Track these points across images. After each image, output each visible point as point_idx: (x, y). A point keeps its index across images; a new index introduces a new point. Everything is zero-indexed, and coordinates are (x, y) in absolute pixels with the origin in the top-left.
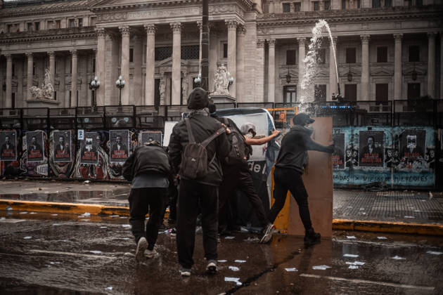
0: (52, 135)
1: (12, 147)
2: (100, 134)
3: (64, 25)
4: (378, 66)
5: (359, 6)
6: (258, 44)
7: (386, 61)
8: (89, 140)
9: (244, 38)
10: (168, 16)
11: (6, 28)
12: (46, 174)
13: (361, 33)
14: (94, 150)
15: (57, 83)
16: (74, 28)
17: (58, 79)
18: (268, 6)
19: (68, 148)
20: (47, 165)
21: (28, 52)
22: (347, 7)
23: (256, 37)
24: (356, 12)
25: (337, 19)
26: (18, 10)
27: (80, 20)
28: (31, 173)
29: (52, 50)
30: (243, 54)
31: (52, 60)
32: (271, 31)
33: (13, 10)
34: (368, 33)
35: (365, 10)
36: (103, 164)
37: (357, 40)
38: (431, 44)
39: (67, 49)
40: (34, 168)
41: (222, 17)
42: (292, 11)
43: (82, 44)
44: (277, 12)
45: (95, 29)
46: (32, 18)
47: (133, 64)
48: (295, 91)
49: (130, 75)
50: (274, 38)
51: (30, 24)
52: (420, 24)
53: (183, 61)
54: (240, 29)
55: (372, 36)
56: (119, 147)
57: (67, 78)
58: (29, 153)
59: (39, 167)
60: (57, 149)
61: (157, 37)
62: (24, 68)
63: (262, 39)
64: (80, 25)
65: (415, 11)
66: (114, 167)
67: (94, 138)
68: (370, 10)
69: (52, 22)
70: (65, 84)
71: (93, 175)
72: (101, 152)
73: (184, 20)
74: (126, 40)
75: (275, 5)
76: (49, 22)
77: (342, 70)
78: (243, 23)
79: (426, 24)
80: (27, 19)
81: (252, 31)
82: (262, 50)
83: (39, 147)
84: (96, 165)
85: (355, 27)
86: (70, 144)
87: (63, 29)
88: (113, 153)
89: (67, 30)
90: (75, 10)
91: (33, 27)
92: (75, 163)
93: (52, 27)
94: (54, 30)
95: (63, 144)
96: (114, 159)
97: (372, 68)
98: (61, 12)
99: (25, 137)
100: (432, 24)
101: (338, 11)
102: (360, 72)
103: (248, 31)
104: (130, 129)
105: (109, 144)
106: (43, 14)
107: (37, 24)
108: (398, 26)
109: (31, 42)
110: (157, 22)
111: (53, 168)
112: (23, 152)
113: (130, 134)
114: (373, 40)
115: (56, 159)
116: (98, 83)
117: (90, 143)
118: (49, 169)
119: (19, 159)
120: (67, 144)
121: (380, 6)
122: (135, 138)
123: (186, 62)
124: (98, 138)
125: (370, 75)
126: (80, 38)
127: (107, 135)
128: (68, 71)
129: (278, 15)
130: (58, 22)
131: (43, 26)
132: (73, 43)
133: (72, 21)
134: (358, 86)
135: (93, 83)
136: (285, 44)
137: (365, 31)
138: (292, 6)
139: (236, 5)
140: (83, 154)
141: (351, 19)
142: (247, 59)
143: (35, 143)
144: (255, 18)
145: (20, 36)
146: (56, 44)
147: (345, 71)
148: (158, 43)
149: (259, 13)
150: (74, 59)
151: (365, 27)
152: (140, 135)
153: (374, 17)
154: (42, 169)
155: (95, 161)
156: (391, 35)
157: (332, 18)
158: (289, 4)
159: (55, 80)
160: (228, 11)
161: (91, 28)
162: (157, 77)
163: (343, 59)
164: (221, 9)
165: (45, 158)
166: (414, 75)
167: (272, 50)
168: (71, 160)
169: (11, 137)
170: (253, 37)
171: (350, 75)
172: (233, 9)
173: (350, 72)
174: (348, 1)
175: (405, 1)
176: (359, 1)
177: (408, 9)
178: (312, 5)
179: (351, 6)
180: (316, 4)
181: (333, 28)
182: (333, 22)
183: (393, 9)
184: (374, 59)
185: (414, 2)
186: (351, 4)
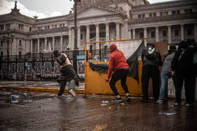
0: (18, 65)
1: (6, 69)
2: (32, 64)
3: (58, 27)
4: (175, 37)
5: (167, 15)
6: (129, 30)
7: (178, 35)
8: (29, 66)
9: (123, 29)
10: (94, 21)
11: (38, 28)
12: (16, 78)
13: (168, 25)
14: (30, 69)
15: (56, 48)
16: (62, 27)
17: (56, 46)
18: (132, 16)
19: (23, 69)
20: (16, 75)
21: (45, 37)
22: (162, 15)
23: (127, 28)
25: (158, 20)
26: (42, 22)
27: (64, 25)
28: (11, 78)
29: (54, 36)
30: (123, 34)
31: (54, 40)
32: (133, 26)
33: (40, 22)
34: (170, 25)
35: (169, 16)
36: (33, 74)
37: (166, 27)
39: (59, 35)
40: (12, 76)
41: (114, 21)
42: (142, 18)
43: (64, 33)
44: (136, 18)
45: (68, 28)
46: (47, 25)
47: (82, 40)
49: (81, 44)
50: (134, 28)
51: (46, 27)
52: (191, 20)
53: (100, 38)
54: (121, 25)
55: (172, 26)
56: (38, 68)
57: (59, 46)
58: (11, 71)
59: (14, 76)
60: (19, 70)
61: (91, 30)
62: (44, 43)
63: (130, 29)
64: (64, 26)
65: (188, 15)
66: (36, 76)
67: (30, 65)
68: (171, 16)
69: (54, 26)
70: (59, 48)
71: (30, 78)
72: (32, 70)
73: (100, 23)
74: (79, 31)
75: (135, 16)
76: (53, 26)
77: (161, 39)
78: (122, 23)
79: (193, 20)
80: (45, 25)
81: (126, 26)
82: (130, 33)
83: (14, 69)
84: (31, 75)
85: (165, 22)
86: (23, 68)
87: (57, 28)
88: (36, 70)
89: (59, 28)
90: (62, 21)
91: (47, 28)
92: (25, 74)
93: (54, 27)
94: (54, 29)
95: (21, 68)
96: (36, 73)
97: (173, 38)
98: (57, 22)
99: (9, 66)
100: (195, 20)
101: (158, 17)
102: (168, 40)
103: (124, 26)
104: (41, 61)
105: (35, 67)
106: (50, 23)
107: (49, 27)
108: (182, 21)
109: (46, 33)
110: (90, 24)
111: (18, 76)
112: (9, 71)
113: (41, 63)
114: (172, 27)
115: (19, 73)
116: (69, 47)
117: (29, 67)
118: (17, 77)
119: (8, 73)
120: (22, 68)
121: (175, 14)
122: (43, 65)
123: (101, 38)
124: (32, 65)
126: (64, 31)
127: (34, 64)
128: (59, 44)
129: (136, 19)
130: (56, 25)
131: (51, 27)
132: (61, 33)
133: (61, 25)
135: (67, 47)
136: (139, 30)
137: (169, 24)
138: (142, 16)
139: (119, 16)
140: (27, 71)
141: (163, 19)
142: (124, 36)
143: (13, 68)
144: (127, 21)
145: (42, 31)
146: (55, 34)
148: (91, 32)
149: (129, 19)
150: (62, 39)
151: (169, 22)
152: (44, 64)
153: (173, 18)
154: (14, 77)
155: (31, 73)
156: (179, 25)
157: (156, 19)
158: (140, 15)
159: (55, 47)
160: (116, 18)
161: (67, 27)
162: (91, 44)
163: (162, 35)
164: (114, 18)
165: (15, 73)
167: (134, 33)
168: (23, 73)
169: (5, 66)
170: (126, 28)
172: (118, 18)
173: (164, 40)
174: (163, 12)
175: (185, 11)
176: (167, 12)
177: (186, 14)
178: (149, 15)
179: (164, 15)
180: (151, 14)
181: (157, 23)
182: (157, 21)
183: (180, 15)
184: (174, 34)
185: (189, 12)
186: (164, 14)
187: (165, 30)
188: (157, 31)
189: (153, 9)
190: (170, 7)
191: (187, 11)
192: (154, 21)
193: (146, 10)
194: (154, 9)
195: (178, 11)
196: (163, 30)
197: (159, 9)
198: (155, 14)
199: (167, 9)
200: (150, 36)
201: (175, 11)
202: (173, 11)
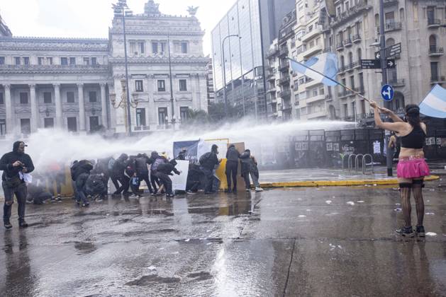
4: (68, 105)
5: (51, 63)
7: (73, 102)
13: (54, 83)
22: (42, 62)
24: (49, 66)
25: (34, 72)
34: (59, 83)
35: (55, 66)
37: (50, 87)
38: (103, 90)
48: (5, 124)
52: (94, 78)
55: (61, 85)
65: (90, 68)
68: (59, 66)
77: (41, 108)
79: (97, 78)
85: (48, 78)
97: (64, 107)
100: (102, 78)
101: (35, 66)
102: (55, 109)
108: (80, 78)
114: (63, 87)
121: (66, 63)
125: (63, 111)
134: (54, 119)
137: (56, 81)
141: (45, 72)
147: (43, 108)
151: (56, 78)
153: (62, 72)
156: (75, 84)
157: (30, 70)
163: (42, 99)
166: (93, 111)
171: (47, 112)
173: (47, 109)
174: (43, 58)
175: (84, 60)
176: (51, 58)
177: (86, 67)
178: (14, 60)
179: (45, 63)
180: (17, 59)
181: (31, 78)
182: (32, 74)
183: (76, 66)
184: (65, 100)
185: (90, 62)
186: (45, 61)
187: (48, 91)
188: (33, 92)
189: (21, 50)
190: (57, 50)
191: (88, 61)
192: (25, 73)
193: (6, 49)
194: (25, 50)
195: (73, 59)
196: (44, 91)
197: (34, 50)
198: (26, 59)
199: (51, 53)
200: (18, 100)
201: (66, 58)
202: (62, 58)
